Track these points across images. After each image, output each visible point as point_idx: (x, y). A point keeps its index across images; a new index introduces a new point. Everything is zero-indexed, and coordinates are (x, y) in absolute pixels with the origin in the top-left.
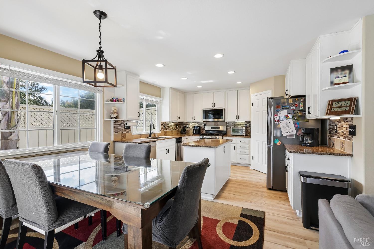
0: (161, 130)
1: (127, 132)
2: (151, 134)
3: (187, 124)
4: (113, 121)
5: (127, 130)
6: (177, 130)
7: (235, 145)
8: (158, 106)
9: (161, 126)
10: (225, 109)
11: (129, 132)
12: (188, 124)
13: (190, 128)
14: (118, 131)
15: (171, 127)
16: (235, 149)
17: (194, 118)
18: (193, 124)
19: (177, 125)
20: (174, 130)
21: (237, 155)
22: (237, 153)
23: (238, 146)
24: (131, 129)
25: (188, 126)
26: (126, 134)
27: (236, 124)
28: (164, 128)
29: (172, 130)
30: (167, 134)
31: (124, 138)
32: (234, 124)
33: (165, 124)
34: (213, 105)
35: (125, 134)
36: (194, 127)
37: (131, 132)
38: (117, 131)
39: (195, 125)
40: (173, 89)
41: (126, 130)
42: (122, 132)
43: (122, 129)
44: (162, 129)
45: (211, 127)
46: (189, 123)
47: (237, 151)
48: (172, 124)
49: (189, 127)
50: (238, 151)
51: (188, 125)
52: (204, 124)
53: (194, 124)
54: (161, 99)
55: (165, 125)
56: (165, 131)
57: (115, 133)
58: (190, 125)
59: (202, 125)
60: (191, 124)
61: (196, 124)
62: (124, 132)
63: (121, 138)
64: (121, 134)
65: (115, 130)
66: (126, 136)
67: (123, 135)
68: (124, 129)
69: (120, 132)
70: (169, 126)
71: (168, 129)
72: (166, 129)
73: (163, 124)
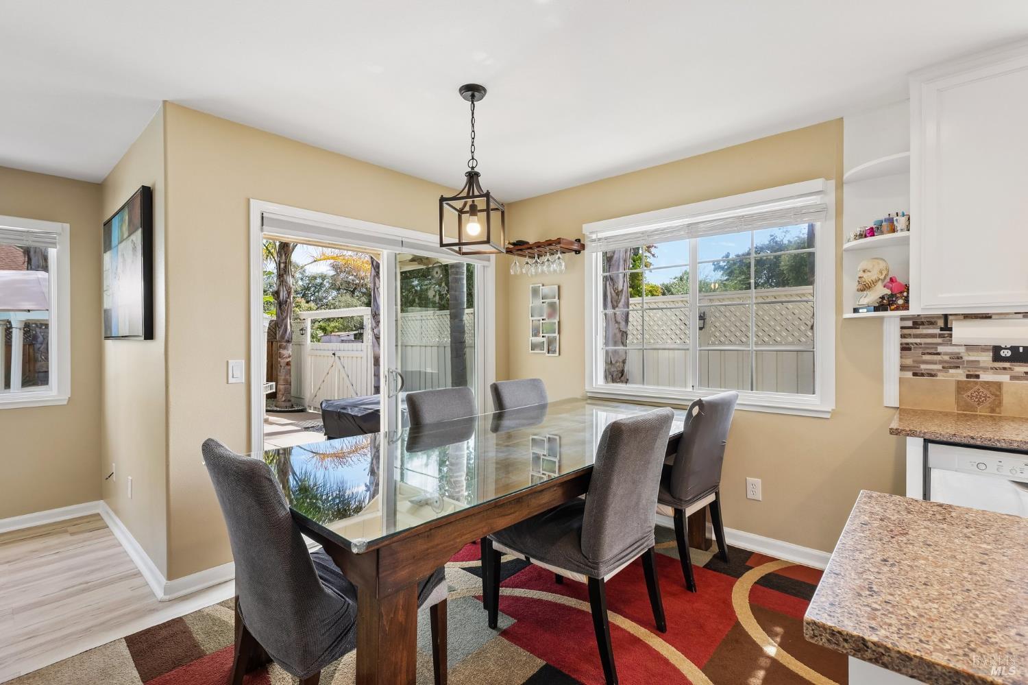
1: (1013, 378)
4: (899, 319)
5: (1021, 369)
14: (940, 367)
26: (1004, 389)
31: (987, 404)
35: (999, 385)
38: (923, 367)
41: (1007, 365)
42: (968, 376)
43: (966, 358)
57: (915, 374)
62: (985, 377)
63: (958, 403)
64: (958, 382)
65: (909, 362)
66: (1007, 399)
67: (972, 391)
68: (984, 361)
69: (952, 371)
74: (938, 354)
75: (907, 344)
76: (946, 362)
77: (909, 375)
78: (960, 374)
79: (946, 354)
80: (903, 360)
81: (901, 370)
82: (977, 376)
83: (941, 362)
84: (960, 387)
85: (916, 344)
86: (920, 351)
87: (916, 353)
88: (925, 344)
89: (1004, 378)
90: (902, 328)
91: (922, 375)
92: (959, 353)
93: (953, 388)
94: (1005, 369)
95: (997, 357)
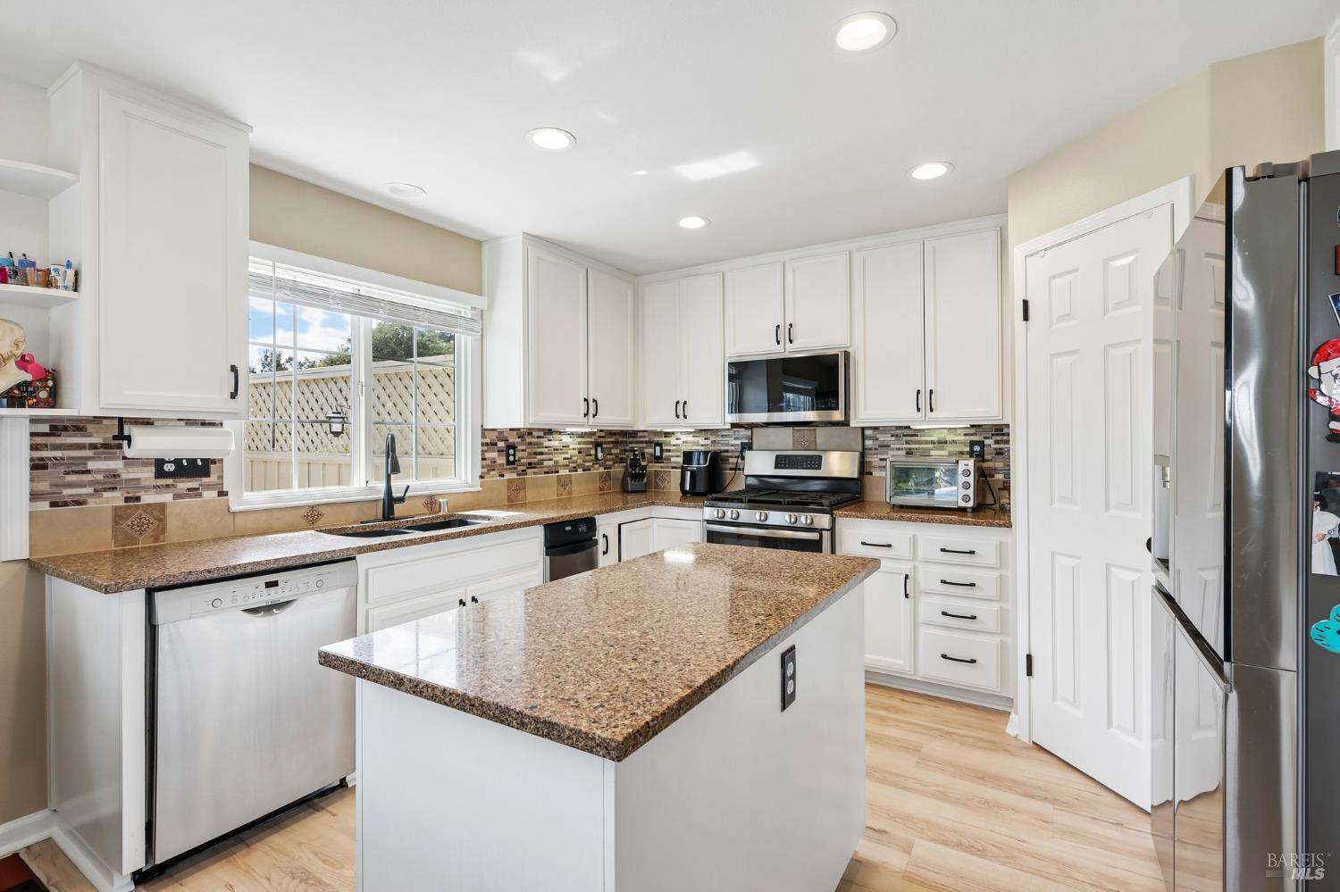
0: (481, 477)
1: (177, 496)
2: (390, 501)
3: (656, 439)
4: (27, 421)
5: (184, 485)
6: (602, 470)
7: (906, 568)
8: (464, 341)
9: (483, 452)
10: (847, 354)
11: (200, 495)
12: (662, 439)
13: (673, 459)
14: (90, 490)
15: (559, 458)
16: (907, 596)
17: (680, 406)
18: (684, 438)
19: (597, 445)
20: (580, 471)
21: (922, 630)
22: (921, 618)
23: (927, 577)
24: (221, 477)
25: (662, 451)
26: (168, 510)
27: (916, 443)
28: (509, 463)
29: (564, 472)
30: (531, 494)
31: (150, 532)
32: (907, 443)
33: (513, 439)
34: (785, 332)
35: (162, 507)
36: (688, 456)
37: (222, 494)
38: (66, 492)
39: (697, 444)
40: (541, 242)
41: (170, 481)
42: (127, 500)
43: (125, 476)
44: (490, 467)
45: (777, 457)
46: (667, 434)
47: (921, 608)
48: (566, 439)
49: (665, 454)
50: (930, 607)
51: (660, 444)
52: (739, 442)
53: (690, 438)
54: (481, 302)
55: (513, 447)
56: (510, 481)
57: (53, 504)
58: (669, 444)
59: (728, 445)
60: (673, 440)
61: (701, 440)
62: (148, 498)
63: (115, 537)
64: (116, 509)
65: (44, 486)
66: (172, 523)
67: (133, 518)
68: (145, 478)
69: (106, 495)
70: (542, 454)
71: (535, 468)
72: (523, 471)
73: (496, 444)
74: (88, 472)
75: (41, 459)
76: (98, 482)
77: (44, 506)
78: (116, 498)
79: (99, 471)
80: (35, 484)
81: (31, 500)
82: (138, 499)
83: (92, 483)
84: (118, 515)
85: (56, 459)
86: (62, 469)
87: (55, 472)
88: (69, 458)
89: (167, 497)
90: (33, 434)
91: (66, 504)
92: (116, 470)
93: (108, 517)
94: (168, 486)
95: (160, 473)
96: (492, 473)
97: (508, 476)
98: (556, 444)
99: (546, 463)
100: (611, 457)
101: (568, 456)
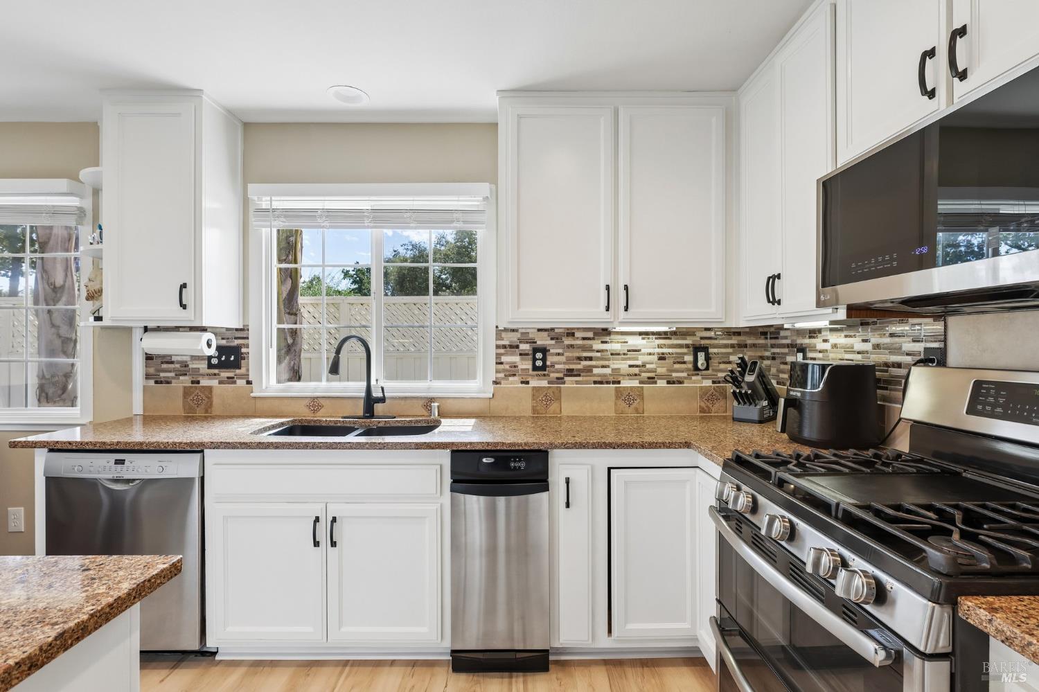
0: (496, 383)
1: (220, 383)
2: (370, 401)
3: (799, 341)
4: (139, 330)
5: (225, 374)
6: (706, 383)
9: (498, 356)
11: (235, 383)
12: (807, 341)
14: (172, 374)
15: (623, 365)
19: (698, 349)
24: (248, 370)
26: (214, 392)
28: (535, 368)
29: (626, 383)
30: (569, 407)
31: (203, 406)
33: (542, 341)
35: (210, 389)
37: (249, 383)
38: (162, 375)
41: (216, 371)
42: (193, 382)
43: (191, 366)
44: (507, 372)
45: (978, 385)
46: (812, 334)
51: (802, 350)
55: (544, 351)
56: (536, 390)
57: (156, 382)
58: (814, 350)
59: (901, 352)
60: (819, 343)
62: (204, 382)
63: (184, 406)
64: (185, 387)
65: (152, 370)
66: (216, 401)
67: (193, 395)
68: (203, 368)
69: (181, 378)
70: (590, 359)
71: (579, 375)
72: (558, 378)
73: (517, 347)
77: (152, 382)
78: (186, 381)
80: (148, 369)
81: (146, 378)
82: (198, 382)
83: (174, 370)
84: (187, 392)
89: (214, 383)
91: (161, 383)
93: (181, 393)
94: (215, 375)
95: (210, 366)
96: (511, 379)
97: (534, 383)
98: (616, 347)
99: (596, 371)
100: (683, 366)
101: (639, 363)
